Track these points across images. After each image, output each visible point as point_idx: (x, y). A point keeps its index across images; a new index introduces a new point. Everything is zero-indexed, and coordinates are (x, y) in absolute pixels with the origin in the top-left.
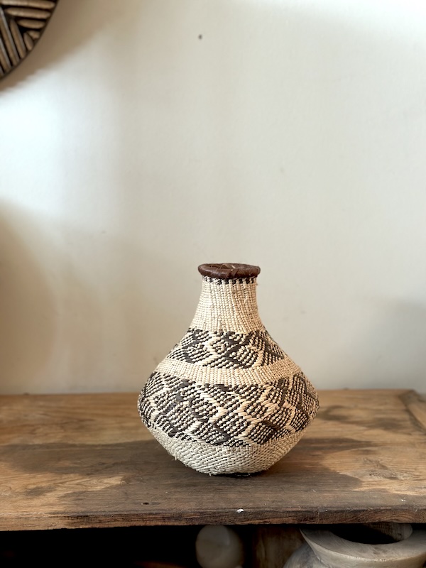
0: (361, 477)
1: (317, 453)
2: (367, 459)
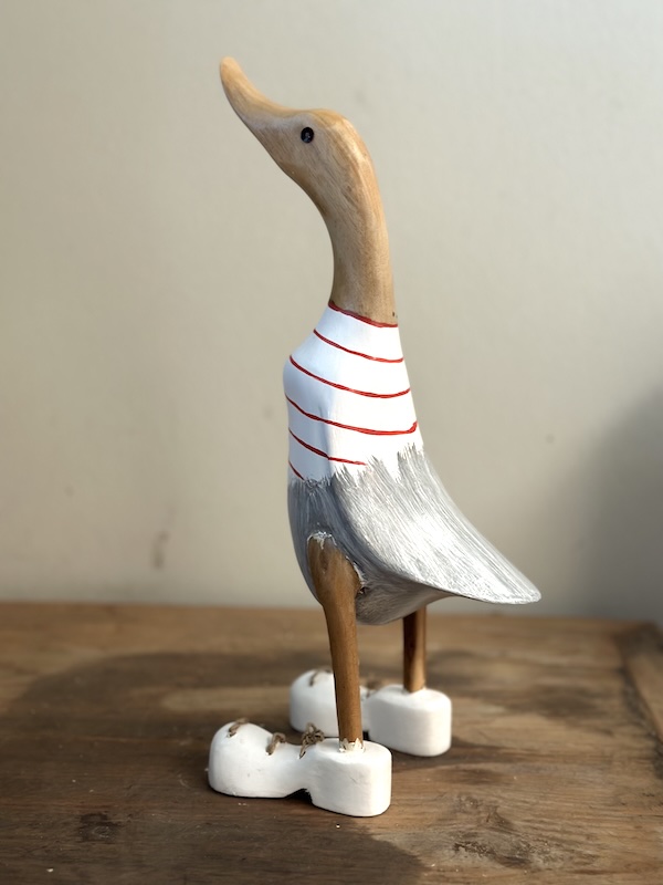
0: (429, 853)
2: (470, 799)
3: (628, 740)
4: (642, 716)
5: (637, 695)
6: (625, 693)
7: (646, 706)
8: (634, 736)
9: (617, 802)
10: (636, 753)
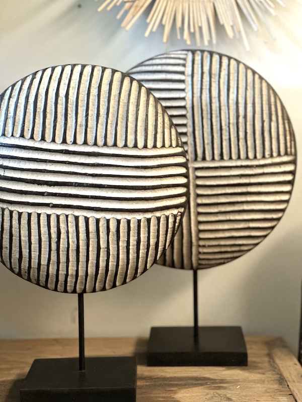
1: (172, 389)
2: (217, 393)
3: (270, 375)
4: (276, 368)
5: (274, 362)
6: (269, 362)
7: (277, 365)
8: (273, 374)
9: (266, 392)
10: (273, 379)
